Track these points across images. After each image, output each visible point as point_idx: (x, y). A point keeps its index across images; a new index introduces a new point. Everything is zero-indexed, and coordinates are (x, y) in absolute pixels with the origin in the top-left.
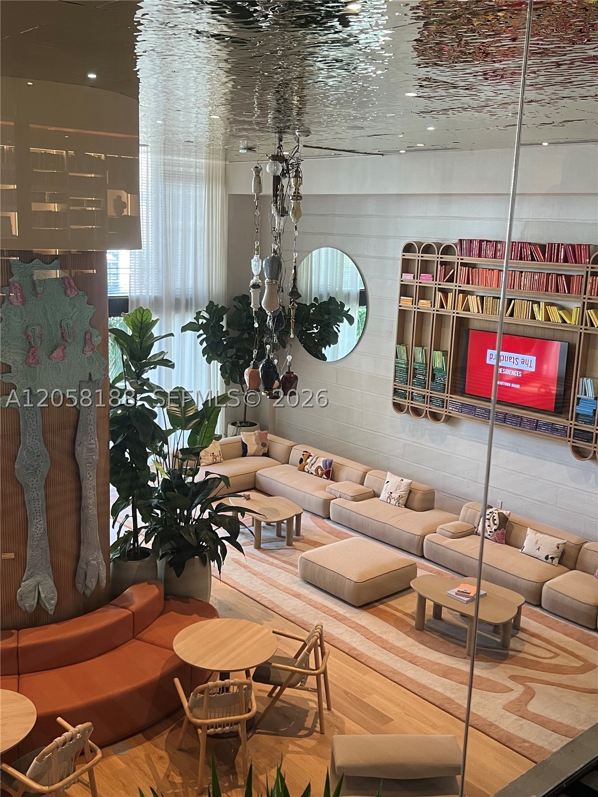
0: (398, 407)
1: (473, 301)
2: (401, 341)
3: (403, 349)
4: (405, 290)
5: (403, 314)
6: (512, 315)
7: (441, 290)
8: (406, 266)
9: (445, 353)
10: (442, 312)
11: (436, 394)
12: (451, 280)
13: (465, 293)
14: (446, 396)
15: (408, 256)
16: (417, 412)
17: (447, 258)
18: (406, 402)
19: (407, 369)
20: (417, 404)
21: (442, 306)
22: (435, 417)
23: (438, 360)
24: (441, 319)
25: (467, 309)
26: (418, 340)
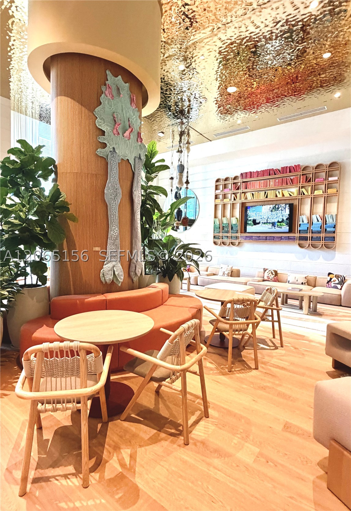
0: (215, 243)
1: (249, 195)
2: (215, 217)
3: (217, 220)
4: (216, 197)
5: (216, 206)
6: (267, 197)
10: (235, 202)
11: (234, 235)
12: (238, 189)
13: (245, 193)
14: (239, 234)
15: (218, 184)
16: (224, 243)
17: (235, 181)
18: (219, 241)
19: (220, 227)
21: (235, 199)
22: (233, 244)
23: (234, 221)
24: (233, 204)
25: (246, 199)
26: (224, 215)
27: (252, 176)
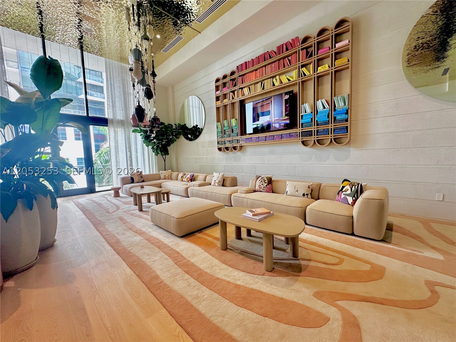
0: (219, 149)
1: (246, 90)
2: (218, 121)
3: (219, 124)
4: (218, 99)
5: (218, 109)
6: (263, 88)
7: (231, 92)
8: (217, 88)
9: (236, 120)
10: (233, 101)
11: (234, 138)
12: (235, 85)
13: (242, 89)
14: (239, 137)
15: (218, 84)
16: (227, 149)
17: (233, 77)
18: (223, 147)
19: (222, 131)
20: (228, 145)
21: (233, 98)
22: (235, 148)
23: (234, 122)
24: (233, 104)
25: (243, 95)
26: (226, 118)
27: (248, 67)
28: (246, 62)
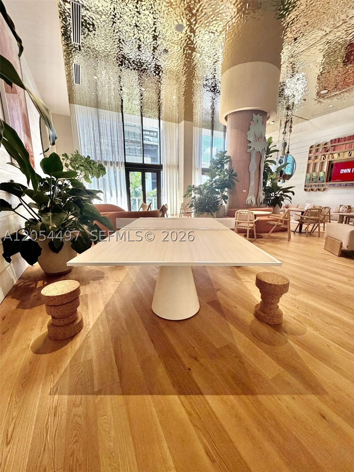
0: (305, 190)
1: (336, 156)
2: (308, 172)
3: (308, 174)
4: (309, 158)
5: (309, 165)
6: (350, 155)
7: (323, 155)
8: (310, 152)
9: (324, 172)
10: (324, 161)
11: (320, 184)
12: (327, 151)
13: (332, 154)
14: (325, 183)
15: (311, 149)
16: (312, 190)
17: (325, 146)
18: (309, 189)
19: (310, 179)
20: (313, 187)
21: (324, 159)
22: (319, 190)
23: (321, 174)
24: (322, 163)
25: (333, 158)
26: (314, 171)
27: (340, 141)
28: (339, 139)
